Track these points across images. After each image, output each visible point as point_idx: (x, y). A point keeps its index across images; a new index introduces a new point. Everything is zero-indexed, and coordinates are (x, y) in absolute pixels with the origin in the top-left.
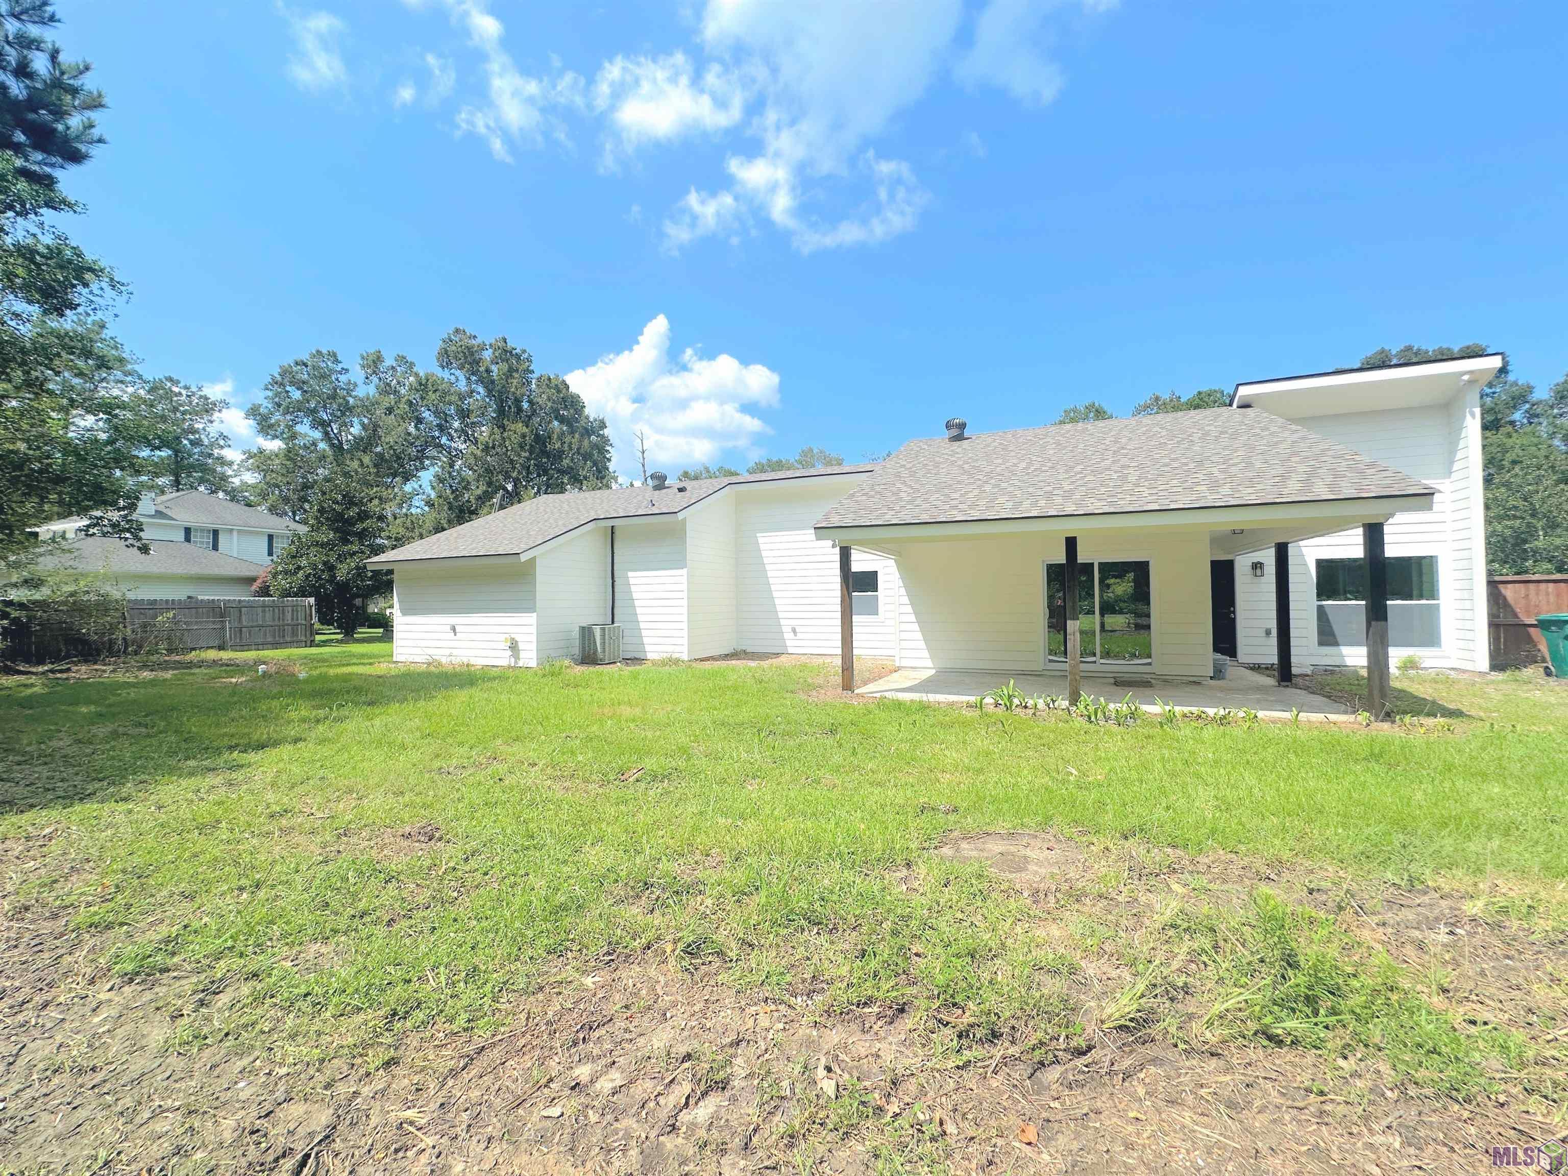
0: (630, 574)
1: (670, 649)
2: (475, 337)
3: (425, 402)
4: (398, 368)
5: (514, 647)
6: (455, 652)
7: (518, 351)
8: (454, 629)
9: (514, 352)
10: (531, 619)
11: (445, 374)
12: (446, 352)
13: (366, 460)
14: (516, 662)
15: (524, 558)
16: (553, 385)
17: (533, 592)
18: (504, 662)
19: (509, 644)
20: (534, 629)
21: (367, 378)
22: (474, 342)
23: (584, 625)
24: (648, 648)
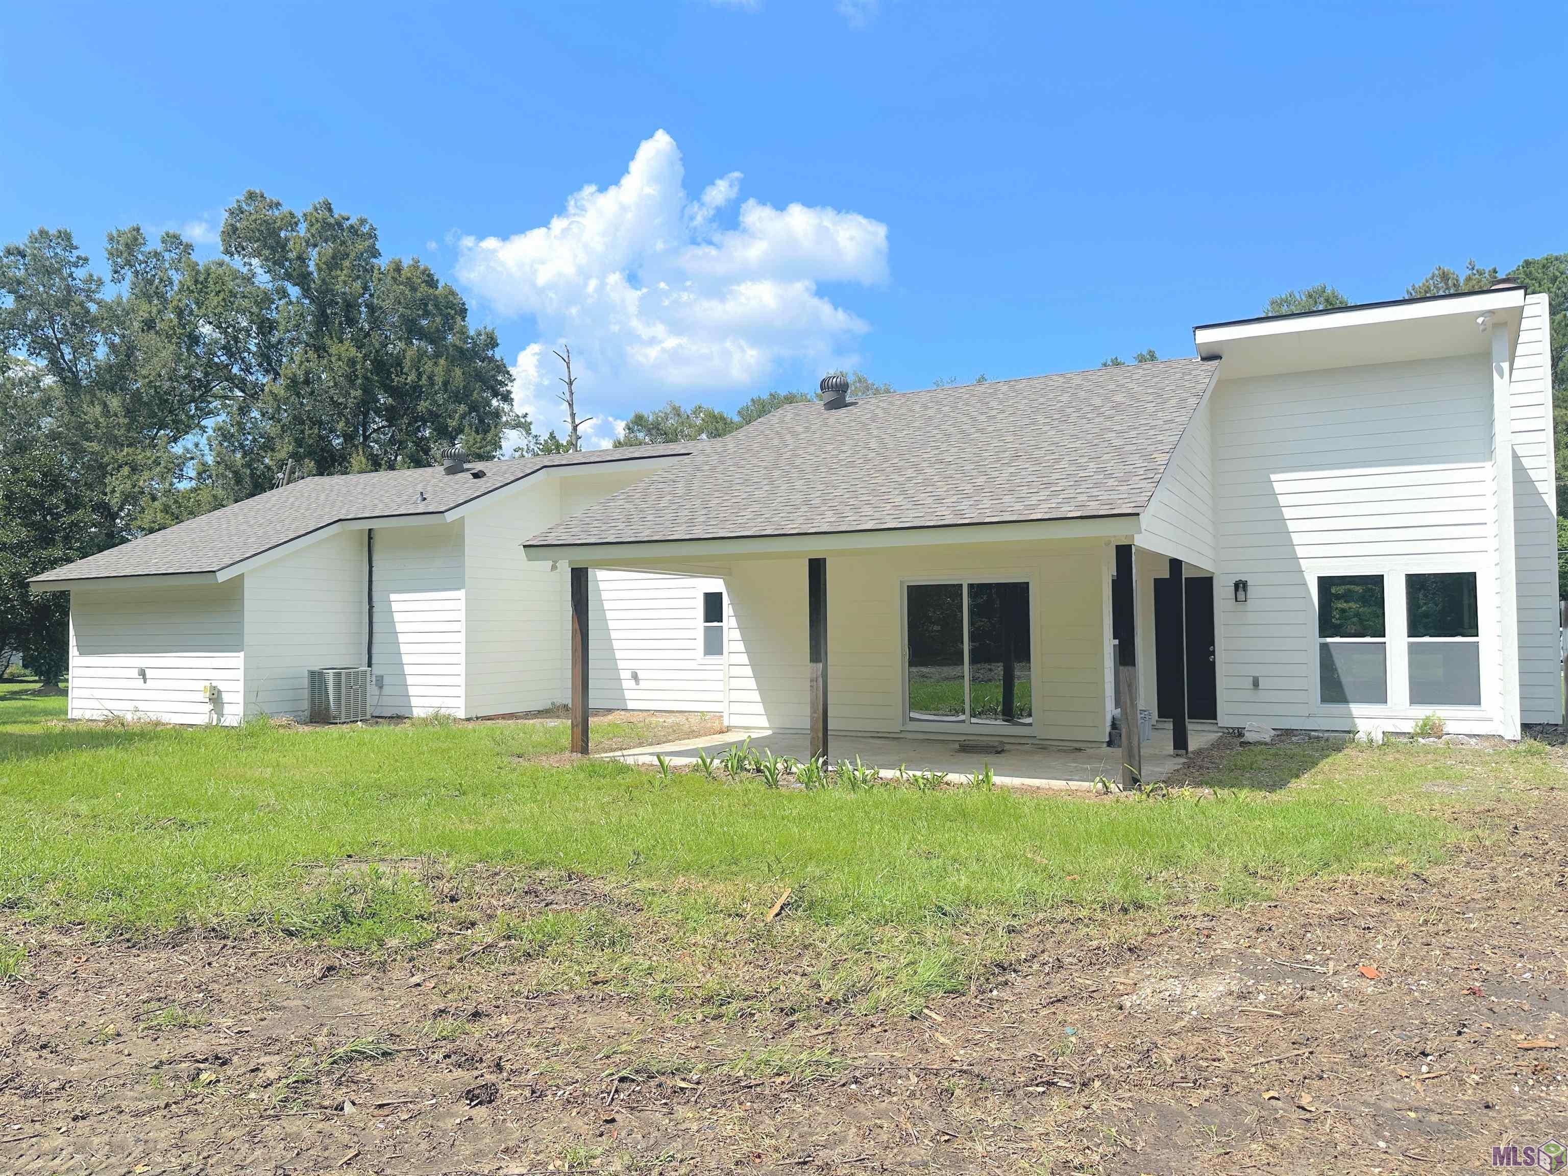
0: (393, 597)
1: (437, 702)
2: (278, 204)
3: (203, 311)
4: (167, 256)
5: (216, 698)
6: (142, 706)
7: (353, 221)
8: (143, 673)
9: (347, 224)
10: (236, 660)
11: (237, 263)
12: (235, 229)
13: (114, 403)
14: (219, 720)
15: (222, 577)
16: (403, 279)
17: (241, 622)
18: (200, 720)
19: (208, 694)
20: (240, 674)
21: (116, 272)
22: (277, 213)
23: (316, 669)
24: (414, 702)
